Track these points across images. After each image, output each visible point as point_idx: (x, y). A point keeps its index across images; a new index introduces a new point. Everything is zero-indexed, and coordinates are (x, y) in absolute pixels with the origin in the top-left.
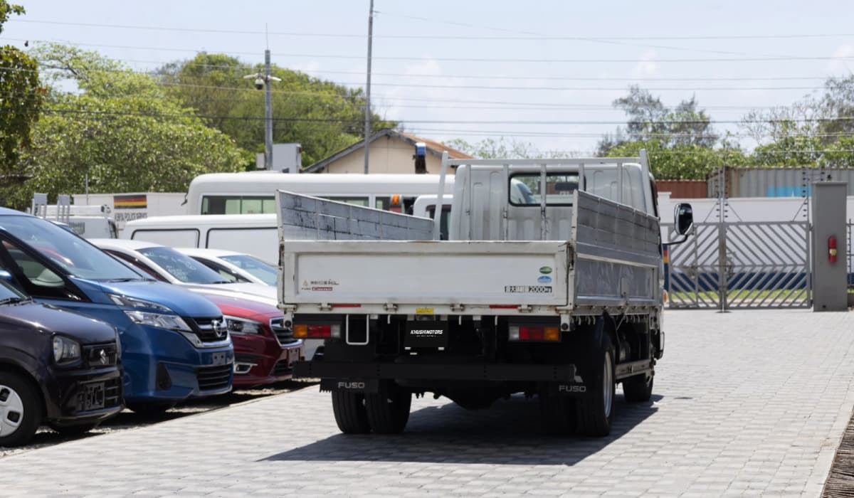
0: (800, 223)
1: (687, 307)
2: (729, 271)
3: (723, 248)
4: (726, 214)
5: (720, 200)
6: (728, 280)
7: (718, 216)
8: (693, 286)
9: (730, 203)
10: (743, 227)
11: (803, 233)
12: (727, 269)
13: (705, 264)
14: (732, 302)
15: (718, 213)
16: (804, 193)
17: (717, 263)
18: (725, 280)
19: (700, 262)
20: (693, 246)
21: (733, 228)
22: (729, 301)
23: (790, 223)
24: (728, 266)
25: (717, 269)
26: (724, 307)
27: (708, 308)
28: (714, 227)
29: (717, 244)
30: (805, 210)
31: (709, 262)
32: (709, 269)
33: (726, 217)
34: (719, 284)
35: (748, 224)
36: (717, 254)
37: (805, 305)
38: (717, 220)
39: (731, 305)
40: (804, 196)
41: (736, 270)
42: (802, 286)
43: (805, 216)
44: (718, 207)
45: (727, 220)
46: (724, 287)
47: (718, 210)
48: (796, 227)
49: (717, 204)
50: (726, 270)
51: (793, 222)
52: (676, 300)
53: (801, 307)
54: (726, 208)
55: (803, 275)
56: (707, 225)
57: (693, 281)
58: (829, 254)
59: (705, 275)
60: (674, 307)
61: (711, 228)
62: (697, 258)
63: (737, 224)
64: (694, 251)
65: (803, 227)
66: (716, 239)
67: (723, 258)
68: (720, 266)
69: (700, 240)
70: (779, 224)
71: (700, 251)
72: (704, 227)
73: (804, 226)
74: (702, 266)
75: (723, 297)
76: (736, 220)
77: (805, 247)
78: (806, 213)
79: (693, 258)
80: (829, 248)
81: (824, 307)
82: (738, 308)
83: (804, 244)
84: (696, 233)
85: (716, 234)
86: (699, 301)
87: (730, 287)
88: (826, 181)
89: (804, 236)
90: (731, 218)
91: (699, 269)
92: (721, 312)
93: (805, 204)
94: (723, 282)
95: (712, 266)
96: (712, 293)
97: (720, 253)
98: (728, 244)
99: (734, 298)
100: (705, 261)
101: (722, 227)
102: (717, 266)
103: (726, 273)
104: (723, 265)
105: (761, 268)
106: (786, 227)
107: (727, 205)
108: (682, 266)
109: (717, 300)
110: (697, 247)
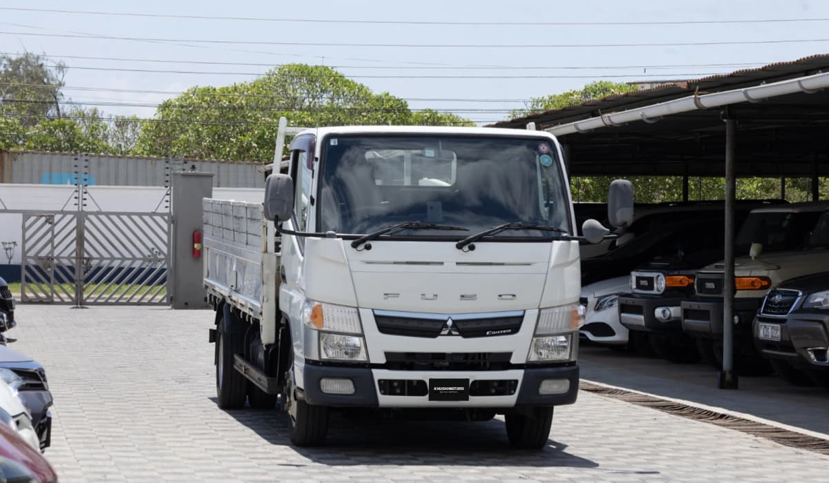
0: (162, 215)
1: (40, 302)
2: (86, 264)
3: (80, 239)
4: (85, 202)
5: (79, 187)
6: (85, 273)
7: (76, 204)
8: (49, 279)
9: (88, 190)
10: (103, 218)
11: (165, 226)
12: (85, 261)
13: (62, 255)
14: (88, 298)
15: (76, 201)
16: (166, 183)
17: (74, 255)
18: (82, 272)
19: (56, 253)
20: (49, 235)
21: (92, 217)
22: (85, 296)
23: (152, 215)
24: (85, 258)
25: (74, 261)
26: (79, 303)
27: (62, 303)
28: (72, 216)
29: (74, 235)
30: (167, 201)
31: (66, 254)
32: (66, 262)
33: (85, 205)
34: (75, 277)
35: (107, 214)
36: (74, 246)
37: (165, 301)
38: (75, 209)
39: (88, 301)
40: (167, 187)
41: (94, 263)
42: (161, 283)
43: (166, 207)
44: (76, 194)
45: (85, 209)
46: (81, 280)
47: (76, 198)
48: (158, 218)
49: (76, 191)
50: (83, 262)
51: (154, 214)
52: (30, 295)
53: (160, 304)
54: (85, 196)
55: (163, 270)
56: (64, 213)
57: (48, 274)
58: (194, 249)
59: (61, 268)
60: (26, 301)
61: (69, 217)
62: (54, 248)
63: (97, 214)
64: (51, 241)
65: (164, 219)
66: (74, 229)
67: (80, 249)
68: (76, 258)
69: (57, 229)
70: (140, 215)
71: (56, 241)
72: (61, 215)
73: (166, 218)
74: (58, 257)
75: (79, 291)
76: (96, 209)
77: (166, 240)
78: (168, 204)
79: (49, 248)
80: (194, 242)
81: (186, 304)
82: (95, 303)
83: (165, 237)
84: (53, 221)
85: (74, 224)
86: (55, 296)
87: (87, 281)
88: (190, 172)
89: (166, 229)
90: (91, 207)
91: (55, 261)
92: (78, 308)
93: (167, 194)
94: (79, 275)
95: (69, 258)
96: (66, 287)
97: (77, 244)
98: (87, 235)
99: (91, 292)
100: (61, 253)
101: (81, 216)
102: (73, 258)
103: (83, 266)
104: (80, 257)
105: (119, 261)
106: (147, 218)
107: (85, 193)
108: (36, 257)
109: (73, 295)
110: (54, 236)
